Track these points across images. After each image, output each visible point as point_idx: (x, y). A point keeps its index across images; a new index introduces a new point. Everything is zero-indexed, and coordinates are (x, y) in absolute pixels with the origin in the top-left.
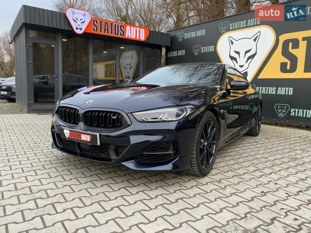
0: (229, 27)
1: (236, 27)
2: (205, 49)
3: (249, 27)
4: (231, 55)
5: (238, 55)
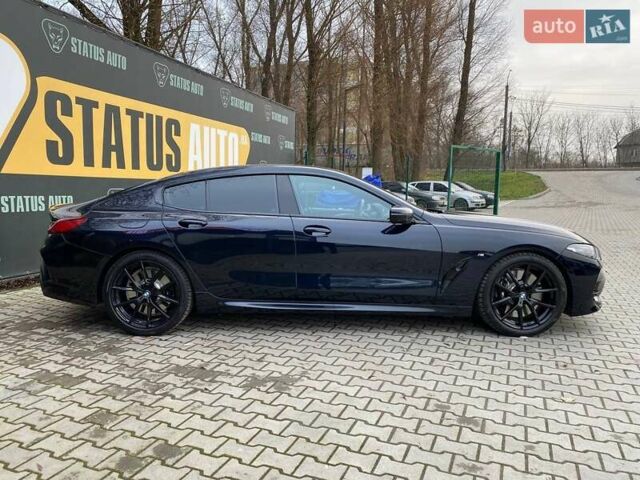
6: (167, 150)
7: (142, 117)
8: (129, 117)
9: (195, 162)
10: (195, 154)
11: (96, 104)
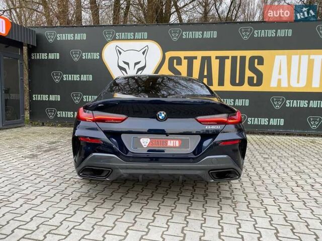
0: (115, 36)
1: (123, 37)
2: (87, 56)
3: (137, 39)
4: (120, 65)
5: (127, 66)
6: (248, 73)
7: (229, 58)
8: (218, 60)
9: (279, 81)
10: (280, 74)
11: (196, 58)
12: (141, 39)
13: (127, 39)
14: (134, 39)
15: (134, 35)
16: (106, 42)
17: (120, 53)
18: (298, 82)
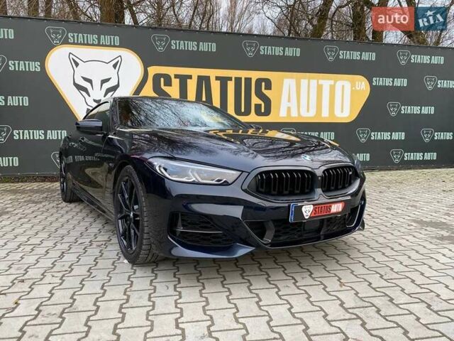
0: (67, 38)
1: (81, 40)
2: (18, 66)
3: (103, 45)
4: (76, 82)
5: (89, 84)
6: (255, 100)
7: (231, 80)
8: (219, 82)
9: (289, 109)
10: (289, 101)
11: (190, 77)
12: (110, 46)
13: (88, 44)
14: (99, 45)
15: (99, 39)
16: (52, 47)
17: (77, 64)
18: (308, 111)
